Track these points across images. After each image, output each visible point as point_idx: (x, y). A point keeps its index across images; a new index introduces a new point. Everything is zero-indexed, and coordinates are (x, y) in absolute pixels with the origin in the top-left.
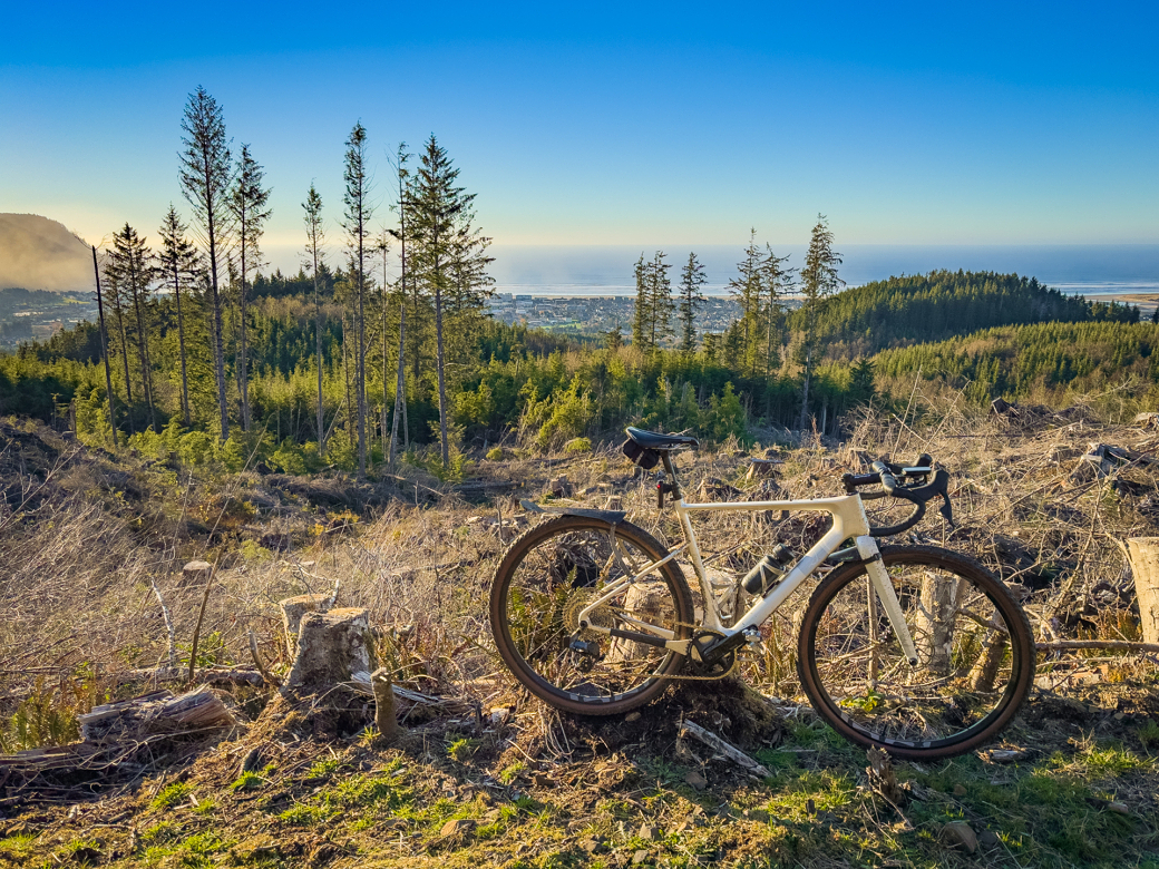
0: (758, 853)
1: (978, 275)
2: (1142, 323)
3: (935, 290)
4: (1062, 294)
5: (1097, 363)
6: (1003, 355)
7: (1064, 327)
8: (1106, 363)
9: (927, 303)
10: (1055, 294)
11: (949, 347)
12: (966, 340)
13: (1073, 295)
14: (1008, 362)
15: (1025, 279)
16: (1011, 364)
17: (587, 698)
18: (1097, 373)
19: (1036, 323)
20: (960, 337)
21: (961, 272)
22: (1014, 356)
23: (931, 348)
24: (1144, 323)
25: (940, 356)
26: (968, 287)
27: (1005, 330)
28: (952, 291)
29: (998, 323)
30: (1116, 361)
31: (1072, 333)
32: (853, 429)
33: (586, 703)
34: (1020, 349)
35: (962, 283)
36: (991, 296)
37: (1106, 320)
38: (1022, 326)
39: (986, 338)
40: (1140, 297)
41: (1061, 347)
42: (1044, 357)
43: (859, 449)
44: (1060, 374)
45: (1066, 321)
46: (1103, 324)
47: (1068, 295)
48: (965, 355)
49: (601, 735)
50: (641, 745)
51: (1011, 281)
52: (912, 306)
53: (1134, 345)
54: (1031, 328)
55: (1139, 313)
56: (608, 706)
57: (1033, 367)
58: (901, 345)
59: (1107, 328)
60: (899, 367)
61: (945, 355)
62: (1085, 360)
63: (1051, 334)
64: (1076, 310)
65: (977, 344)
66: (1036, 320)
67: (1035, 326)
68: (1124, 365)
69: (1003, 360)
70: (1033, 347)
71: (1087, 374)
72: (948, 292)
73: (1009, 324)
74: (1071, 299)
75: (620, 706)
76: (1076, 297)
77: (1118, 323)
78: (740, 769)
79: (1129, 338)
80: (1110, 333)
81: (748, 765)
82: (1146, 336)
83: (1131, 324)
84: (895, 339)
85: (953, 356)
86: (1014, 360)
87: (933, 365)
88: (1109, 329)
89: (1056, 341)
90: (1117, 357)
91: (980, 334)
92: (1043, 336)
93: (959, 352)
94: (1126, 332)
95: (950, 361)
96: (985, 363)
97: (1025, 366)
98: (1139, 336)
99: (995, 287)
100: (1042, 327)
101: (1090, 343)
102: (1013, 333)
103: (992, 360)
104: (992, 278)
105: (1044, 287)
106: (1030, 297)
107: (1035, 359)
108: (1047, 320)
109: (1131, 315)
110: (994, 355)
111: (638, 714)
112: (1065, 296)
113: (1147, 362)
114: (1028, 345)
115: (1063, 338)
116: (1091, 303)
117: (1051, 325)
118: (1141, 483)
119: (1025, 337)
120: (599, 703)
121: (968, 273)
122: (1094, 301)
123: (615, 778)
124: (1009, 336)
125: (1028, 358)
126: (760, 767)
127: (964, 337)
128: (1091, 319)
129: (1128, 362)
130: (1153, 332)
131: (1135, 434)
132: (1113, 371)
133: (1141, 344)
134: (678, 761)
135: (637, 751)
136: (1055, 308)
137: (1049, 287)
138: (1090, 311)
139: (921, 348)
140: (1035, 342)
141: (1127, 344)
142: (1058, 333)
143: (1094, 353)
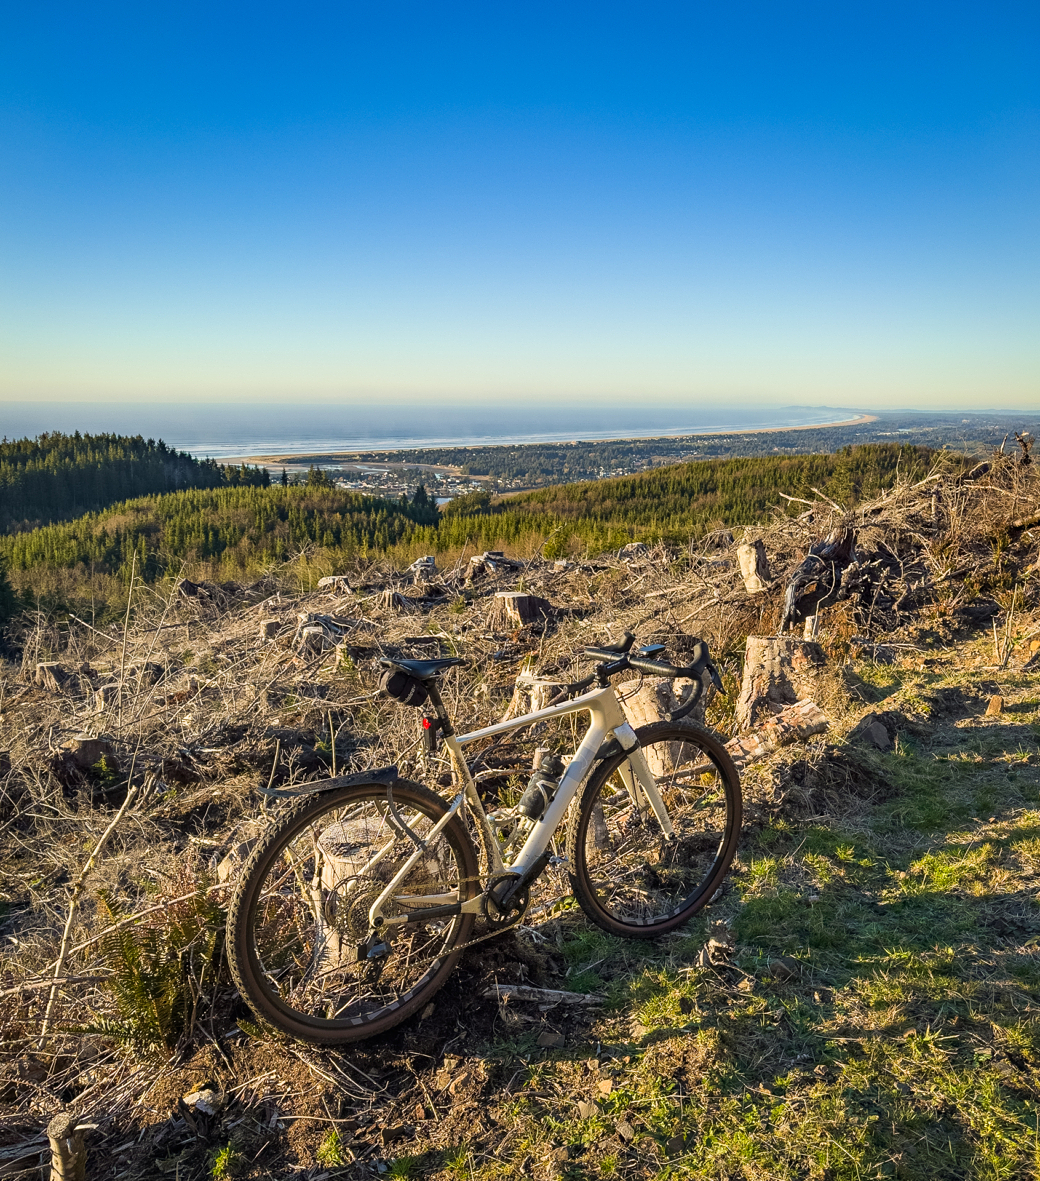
0: (714, 1063)
1: (99, 439)
2: (273, 485)
3: (51, 458)
4: (193, 458)
5: (243, 531)
6: (148, 530)
7: (203, 494)
8: (251, 530)
9: (45, 475)
10: (186, 458)
11: (83, 526)
12: (101, 517)
13: (204, 458)
14: (154, 538)
15: (151, 442)
16: (158, 540)
17: (371, 1015)
18: (245, 542)
19: (174, 492)
20: (94, 513)
21: (78, 435)
22: (159, 530)
23: (63, 530)
24: (277, 485)
25: (75, 537)
26: (90, 453)
27: (143, 502)
28: (73, 459)
29: (134, 495)
30: (259, 527)
31: (212, 500)
32: (23, 641)
33: (375, 1020)
34: (164, 522)
35: (83, 449)
36: (119, 463)
37: (242, 485)
38: (159, 497)
39: (123, 512)
40: (265, 458)
41: (204, 516)
42: (190, 530)
43: (50, 664)
44: (210, 546)
45: (204, 488)
46: (240, 490)
47: (199, 459)
48: (105, 534)
49: (408, 1049)
50: (463, 1035)
51: (137, 444)
52: (27, 479)
53: (272, 509)
54: (170, 497)
55: (268, 475)
56: (400, 1012)
57: (182, 541)
58: (24, 529)
59: (243, 492)
60: (28, 556)
61: (81, 537)
62: (231, 529)
63: (192, 503)
64: (209, 475)
65: (115, 520)
66: (172, 488)
67: (173, 495)
68: (268, 531)
69: (148, 536)
70: (177, 519)
71: (236, 544)
72: (67, 460)
73: (145, 495)
74: (203, 463)
75: (413, 1006)
76: (208, 460)
77: (253, 487)
78: (572, 1008)
79: (265, 502)
80: (248, 499)
81: (577, 1000)
82: (281, 500)
83: (265, 488)
84: (14, 522)
85: (91, 537)
86: (160, 535)
87: (70, 550)
88: (245, 494)
89: (199, 511)
90: (260, 523)
91: (116, 508)
92: (184, 506)
93: (97, 532)
94: (262, 497)
95: (88, 544)
96: (130, 541)
97: (173, 541)
98: (274, 500)
99: (120, 452)
100: (181, 495)
101: (232, 510)
102: (153, 503)
103: (136, 537)
104: (116, 441)
105: (173, 451)
106: (161, 462)
107: (182, 532)
108: (184, 488)
109: (261, 479)
110: (137, 531)
111: (432, 1005)
112: (196, 460)
113: (287, 526)
114: (171, 517)
115: (205, 507)
116: (223, 467)
117: (189, 493)
118: (366, 646)
119: (166, 508)
120: (389, 1013)
121: (87, 436)
122: (226, 465)
123: (477, 1083)
124: (149, 509)
125: (174, 531)
126: (588, 996)
127: (98, 514)
128: (227, 485)
129: (270, 528)
130: (286, 495)
131: (329, 600)
132: (259, 538)
133: (278, 508)
134: (515, 1032)
135: (463, 1044)
136: (189, 475)
137: (178, 451)
138: (224, 476)
139: (50, 530)
140: (177, 512)
141: (266, 509)
142: (198, 501)
143: (238, 521)
